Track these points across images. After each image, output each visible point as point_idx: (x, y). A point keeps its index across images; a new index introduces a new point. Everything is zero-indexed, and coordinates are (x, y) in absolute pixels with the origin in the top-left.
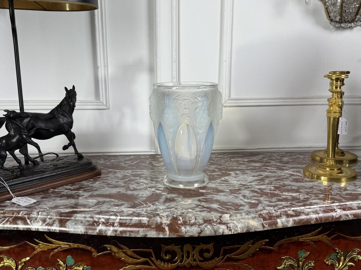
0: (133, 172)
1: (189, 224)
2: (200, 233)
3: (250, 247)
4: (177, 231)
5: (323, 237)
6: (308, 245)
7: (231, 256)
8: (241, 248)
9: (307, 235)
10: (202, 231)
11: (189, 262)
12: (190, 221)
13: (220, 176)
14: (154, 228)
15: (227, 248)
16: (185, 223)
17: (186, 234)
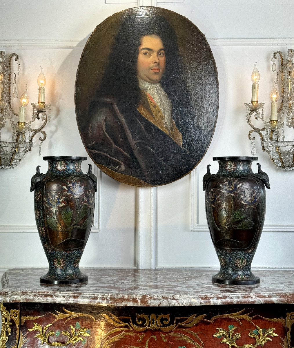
0: (119, 277)
1: (153, 299)
2: (159, 304)
3: (194, 319)
4: (145, 302)
5: (246, 317)
6: (235, 321)
7: (182, 324)
8: (188, 319)
9: (234, 314)
10: (161, 303)
11: (153, 326)
12: (154, 297)
13: (183, 280)
14: (131, 300)
15: (179, 318)
16: (151, 298)
17: (151, 305)
